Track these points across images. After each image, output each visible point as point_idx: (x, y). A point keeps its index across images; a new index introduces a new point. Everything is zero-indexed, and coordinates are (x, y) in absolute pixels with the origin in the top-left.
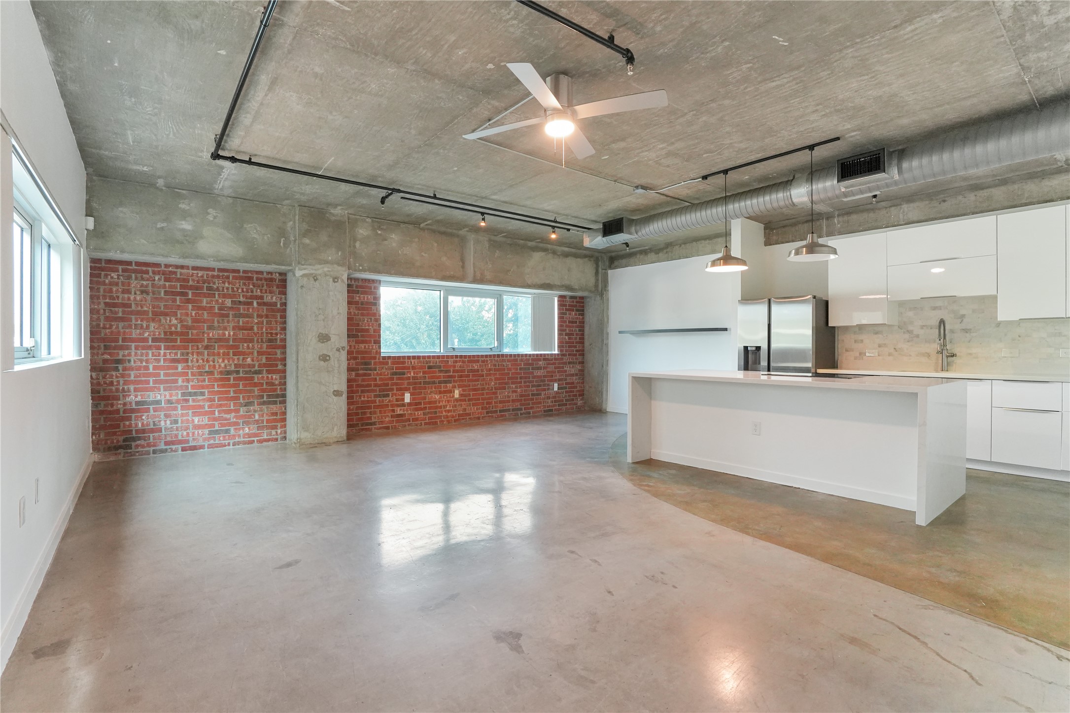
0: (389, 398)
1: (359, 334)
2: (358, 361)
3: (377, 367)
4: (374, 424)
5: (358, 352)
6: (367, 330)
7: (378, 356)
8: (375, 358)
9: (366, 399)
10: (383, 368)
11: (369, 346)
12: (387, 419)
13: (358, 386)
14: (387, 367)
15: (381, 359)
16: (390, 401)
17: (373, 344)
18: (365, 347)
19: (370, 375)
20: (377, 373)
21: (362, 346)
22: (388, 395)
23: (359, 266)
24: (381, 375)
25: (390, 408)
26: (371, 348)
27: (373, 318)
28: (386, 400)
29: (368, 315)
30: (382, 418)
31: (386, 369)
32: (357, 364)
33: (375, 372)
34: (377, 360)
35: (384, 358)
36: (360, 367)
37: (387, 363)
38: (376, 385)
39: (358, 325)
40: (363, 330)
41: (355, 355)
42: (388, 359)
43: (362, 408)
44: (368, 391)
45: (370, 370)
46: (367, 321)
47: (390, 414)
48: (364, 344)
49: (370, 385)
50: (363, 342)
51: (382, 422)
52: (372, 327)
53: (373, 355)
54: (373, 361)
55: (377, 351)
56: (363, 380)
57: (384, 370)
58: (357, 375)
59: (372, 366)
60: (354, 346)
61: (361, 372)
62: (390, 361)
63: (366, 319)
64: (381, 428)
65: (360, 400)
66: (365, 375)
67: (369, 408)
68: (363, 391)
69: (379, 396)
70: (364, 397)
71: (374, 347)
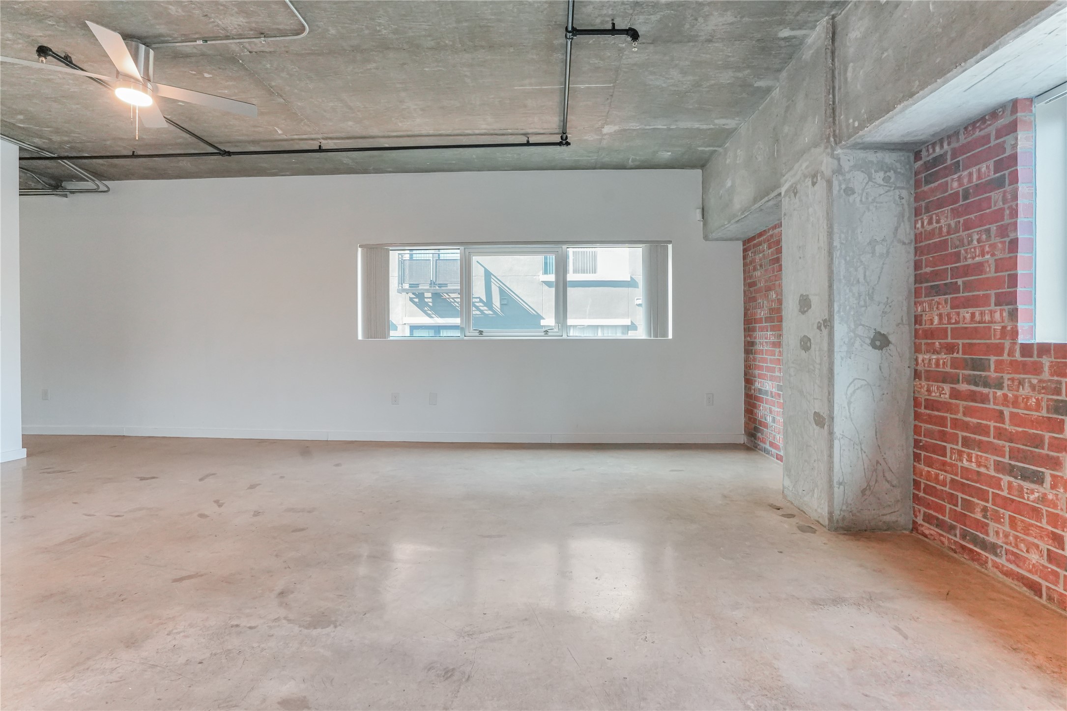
0: (1042, 490)
1: (960, 282)
2: (955, 355)
3: (1006, 376)
4: (993, 548)
5: (958, 333)
6: (979, 268)
7: (1007, 344)
8: (998, 350)
9: (973, 466)
10: (1021, 383)
11: (982, 314)
12: (1034, 557)
13: (956, 423)
14: (1035, 381)
15: (1018, 354)
16: (1043, 499)
17: (993, 307)
18: (973, 315)
19: (984, 399)
20: (1005, 396)
21: (966, 313)
22: (1038, 479)
23: (854, 121)
24: (1015, 404)
25: (1044, 524)
26: (987, 318)
27: (994, 228)
28: (1032, 492)
29: (981, 221)
30: (1017, 546)
31: (1033, 388)
32: (955, 364)
33: (999, 393)
34: (1005, 357)
35: (1027, 349)
36: (962, 373)
37: (1037, 369)
38: (1000, 434)
39: (957, 256)
40: (967, 271)
41: (949, 340)
42: (1039, 356)
43: (963, 487)
44: (980, 445)
45: (986, 385)
46: (979, 241)
47: (1044, 546)
48: (971, 310)
49: (985, 431)
50: (968, 303)
51: (1017, 559)
52: (993, 255)
53: (993, 341)
54: (993, 359)
55: (1004, 328)
56: (968, 412)
57: (1026, 391)
58: (955, 394)
59: (992, 374)
60: (949, 316)
61: (963, 387)
62: (1046, 361)
63: (976, 237)
64: (1008, 574)
65: (960, 464)
66: (972, 396)
67: (983, 496)
68: (966, 442)
69: (1011, 471)
70: (970, 460)
71: (997, 316)
